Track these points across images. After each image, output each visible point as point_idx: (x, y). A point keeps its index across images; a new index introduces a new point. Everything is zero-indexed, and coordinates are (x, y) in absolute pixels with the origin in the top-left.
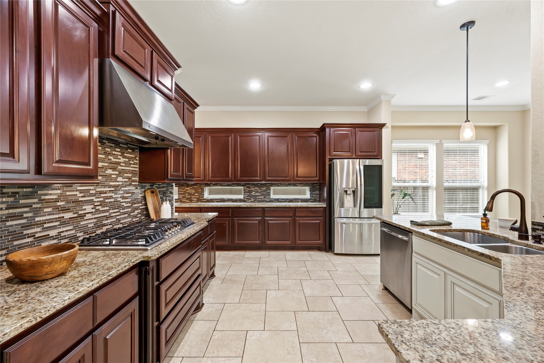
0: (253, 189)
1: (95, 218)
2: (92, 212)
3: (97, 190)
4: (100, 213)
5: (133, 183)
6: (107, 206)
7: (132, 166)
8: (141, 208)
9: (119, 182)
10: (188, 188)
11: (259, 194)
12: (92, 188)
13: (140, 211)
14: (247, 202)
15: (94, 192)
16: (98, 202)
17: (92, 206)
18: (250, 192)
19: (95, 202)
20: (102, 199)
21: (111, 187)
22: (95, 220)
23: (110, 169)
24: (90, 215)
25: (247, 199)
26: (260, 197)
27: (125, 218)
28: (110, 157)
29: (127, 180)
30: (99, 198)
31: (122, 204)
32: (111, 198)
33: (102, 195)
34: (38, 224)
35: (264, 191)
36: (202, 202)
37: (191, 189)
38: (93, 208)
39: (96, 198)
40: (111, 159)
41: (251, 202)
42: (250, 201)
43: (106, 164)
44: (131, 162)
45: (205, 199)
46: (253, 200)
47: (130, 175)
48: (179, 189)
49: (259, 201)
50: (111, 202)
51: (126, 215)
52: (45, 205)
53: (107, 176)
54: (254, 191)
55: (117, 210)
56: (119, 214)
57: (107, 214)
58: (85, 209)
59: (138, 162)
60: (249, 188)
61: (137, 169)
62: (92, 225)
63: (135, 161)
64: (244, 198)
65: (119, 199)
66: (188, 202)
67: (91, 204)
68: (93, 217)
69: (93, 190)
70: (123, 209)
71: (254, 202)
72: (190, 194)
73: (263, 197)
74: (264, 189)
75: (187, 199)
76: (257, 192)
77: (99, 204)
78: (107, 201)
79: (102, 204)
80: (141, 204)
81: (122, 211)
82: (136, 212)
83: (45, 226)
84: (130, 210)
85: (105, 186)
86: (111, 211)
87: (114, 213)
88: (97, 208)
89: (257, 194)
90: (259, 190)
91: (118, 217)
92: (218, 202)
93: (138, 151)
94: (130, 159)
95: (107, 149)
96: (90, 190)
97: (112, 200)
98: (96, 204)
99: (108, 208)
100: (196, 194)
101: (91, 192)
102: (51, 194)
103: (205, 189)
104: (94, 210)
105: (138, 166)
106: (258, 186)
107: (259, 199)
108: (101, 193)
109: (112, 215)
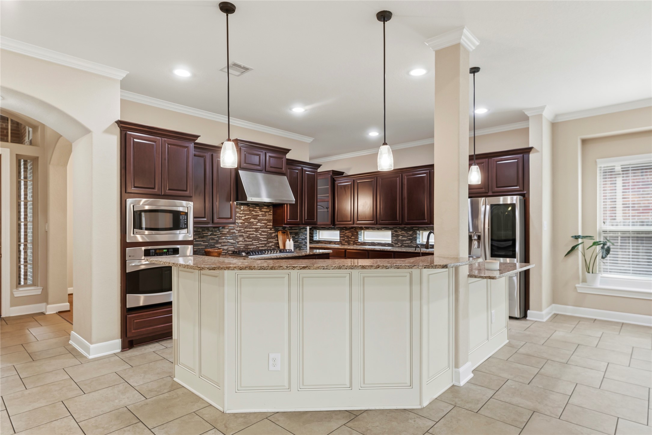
0: (400, 233)
1: (244, 244)
2: (243, 241)
3: (245, 230)
4: (247, 242)
5: (268, 227)
6: (251, 239)
7: (267, 216)
8: (274, 242)
9: (258, 226)
10: (347, 232)
11: (405, 239)
12: (242, 229)
13: (274, 244)
14: (395, 247)
15: (243, 231)
16: (246, 236)
17: (243, 238)
18: (397, 236)
19: (244, 236)
20: (248, 235)
21: (253, 229)
22: (244, 245)
23: (253, 219)
24: (241, 242)
25: (394, 243)
26: (407, 242)
27: (262, 247)
28: (252, 212)
29: (264, 225)
30: (246, 234)
31: (260, 238)
32: (253, 235)
33: (248, 233)
34: (220, 243)
35: (411, 236)
36: (357, 245)
37: (348, 232)
38: (243, 239)
39: (245, 234)
40: (253, 214)
41: (399, 247)
42: (397, 246)
43: (250, 216)
44: (266, 214)
45: (359, 242)
46: (400, 245)
47: (266, 222)
48: (340, 232)
49: (406, 246)
50: (254, 237)
51: (263, 245)
52: (222, 235)
53: (250, 223)
54: (401, 235)
55: (257, 242)
56: (258, 244)
57: (251, 243)
58: (239, 239)
59: (272, 213)
60: (396, 231)
61: (272, 218)
62: (243, 247)
63: (270, 213)
64: (392, 242)
65: (258, 236)
66: (347, 245)
67: (242, 237)
68: (243, 243)
69: (243, 230)
70: (261, 241)
71: (401, 246)
72: (348, 237)
73: (409, 242)
74: (411, 233)
75: (346, 242)
76: (404, 236)
77: (246, 237)
78: (251, 236)
79: (248, 237)
80: (275, 240)
81: (260, 242)
82: (270, 244)
83: (222, 244)
84: (266, 242)
85: (250, 228)
86: (253, 242)
87: (255, 243)
88: (245, 239)
89: (404, 239)
90: (406, 234)
91: (257, 246)
92: (369, 245)
93: (272, 207)
94: (265, 212)
95: (250, 208)
96: (242, 230)
97: (254, 236)
98: (244, 237)
99: (251, 240)
100: (353, 237)
101: (242, 231)
102: (224, 231)
103: (359, 233)
104: (243, 240)
105: (272, 216)
106: (404, 230)
107: (406, 243)
108: (247, 231)
109: (254, 244)
